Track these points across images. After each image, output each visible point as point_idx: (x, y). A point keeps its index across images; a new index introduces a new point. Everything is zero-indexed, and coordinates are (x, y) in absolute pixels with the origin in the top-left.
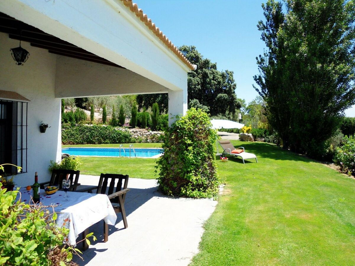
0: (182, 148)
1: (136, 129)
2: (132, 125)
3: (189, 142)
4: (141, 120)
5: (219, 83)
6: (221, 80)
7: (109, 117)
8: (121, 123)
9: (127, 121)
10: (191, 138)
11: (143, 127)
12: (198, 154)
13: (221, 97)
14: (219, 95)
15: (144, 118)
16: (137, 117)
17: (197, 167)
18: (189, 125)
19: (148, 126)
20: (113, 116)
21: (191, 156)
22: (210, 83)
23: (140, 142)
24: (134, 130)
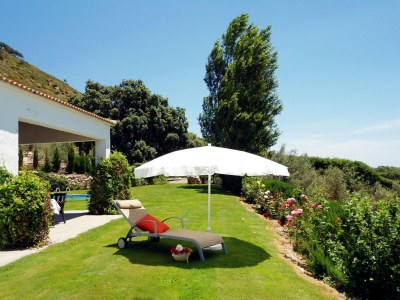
0: (104, 181)
1: (74, 175)
2: (69, 171)
3: (109, 176)
4: (79, 164)
5: (169, 121)
6: (171, 118)
7: (42, 162)
8: (56, 168)
9: (63, 166)
10: (110, 173)
11: (82, 173)
12: (116, 184)
13: (171, 137)
14: (170, 135)
15: (82, 162)
16: (74, 161)
17: (116, 194)
18: (110, 164)
19: (88, 171)
20: (47, 160)
21: (110, 186)
22: (158, 122)
23: (78, 189)
24: (71, 176)
